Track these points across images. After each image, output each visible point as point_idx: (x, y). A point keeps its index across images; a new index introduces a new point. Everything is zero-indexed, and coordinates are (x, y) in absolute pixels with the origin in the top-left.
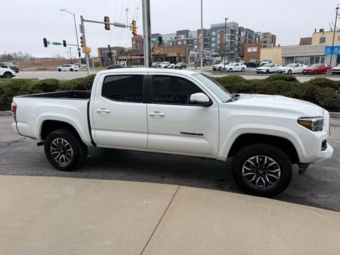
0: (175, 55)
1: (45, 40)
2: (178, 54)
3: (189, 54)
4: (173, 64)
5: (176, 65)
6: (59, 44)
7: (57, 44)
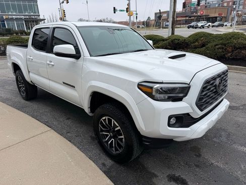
0: (217, 15)
1: (114, 8)
2: (219, 14)
3: (231, 14)
4: (210, 24)
5: (213, 24)
6: (124, 11)
7: (122, 11)
